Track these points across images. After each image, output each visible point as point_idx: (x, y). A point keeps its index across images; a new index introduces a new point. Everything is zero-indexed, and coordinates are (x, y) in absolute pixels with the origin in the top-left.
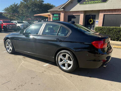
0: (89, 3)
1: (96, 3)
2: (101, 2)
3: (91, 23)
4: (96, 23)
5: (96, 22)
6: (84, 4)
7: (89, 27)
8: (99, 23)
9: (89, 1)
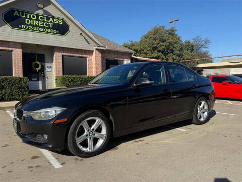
0: (33, 30)
3: (37, 69)
4: (47, 69)
5: (48, 67)
6: (21, 28)
7: (35, 78)
8: (56, 70)
9: (33, 26)
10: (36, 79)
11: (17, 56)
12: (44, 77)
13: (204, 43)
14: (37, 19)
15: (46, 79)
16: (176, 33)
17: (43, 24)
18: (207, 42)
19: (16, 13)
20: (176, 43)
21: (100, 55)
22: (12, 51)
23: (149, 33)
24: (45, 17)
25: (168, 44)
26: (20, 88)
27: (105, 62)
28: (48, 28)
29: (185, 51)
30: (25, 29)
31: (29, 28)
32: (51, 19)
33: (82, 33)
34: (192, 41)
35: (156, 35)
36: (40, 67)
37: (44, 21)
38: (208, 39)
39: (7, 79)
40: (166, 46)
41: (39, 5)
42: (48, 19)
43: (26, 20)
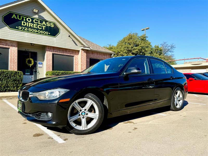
0: (28, 31)
1: (40, 33)
2: (49, 34)
6: (18, 29)
7: (28, 72)
8: (47, 66)
9: (28, 28)
10: (29, 74)
11: (13, 53)
12: (36, 72)
13: (170, 48)
14: (32, 22)
15: (38, 74)
16: (147, 39)
17: (37, 27)
18: (172, 47)
19: (14, 16)
20: (147, 47)
21: (85, 54)
22: (8, 49)
23: (124, 39)
24: (39, 21)
25: (141, 48)
26: (15, 80)
27: (89, 60)
28: (41, 30)
29: (155, 54)
30: (21, 30)
31: (24, 29)
32: (44, 22)
33: (70, 36)
34: (160, 46)
35: (131, 41)
36: (33, 63)
37: (38, 24)
38: (174, 45)
39: (4, 72)
40: (139, 50)
41: (35, 10)
42: (41, 22)
43: (23, 22)
